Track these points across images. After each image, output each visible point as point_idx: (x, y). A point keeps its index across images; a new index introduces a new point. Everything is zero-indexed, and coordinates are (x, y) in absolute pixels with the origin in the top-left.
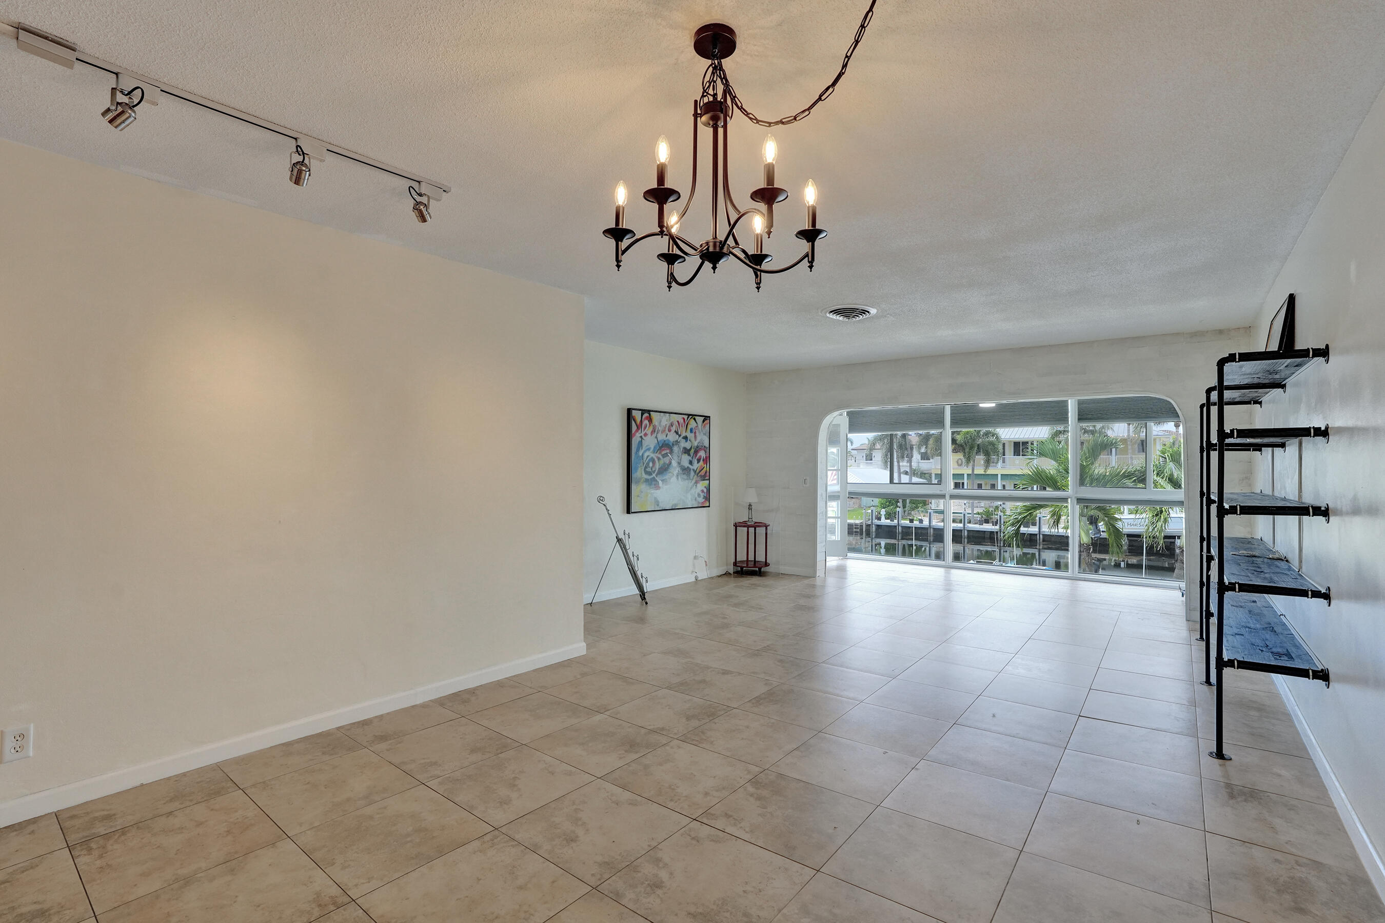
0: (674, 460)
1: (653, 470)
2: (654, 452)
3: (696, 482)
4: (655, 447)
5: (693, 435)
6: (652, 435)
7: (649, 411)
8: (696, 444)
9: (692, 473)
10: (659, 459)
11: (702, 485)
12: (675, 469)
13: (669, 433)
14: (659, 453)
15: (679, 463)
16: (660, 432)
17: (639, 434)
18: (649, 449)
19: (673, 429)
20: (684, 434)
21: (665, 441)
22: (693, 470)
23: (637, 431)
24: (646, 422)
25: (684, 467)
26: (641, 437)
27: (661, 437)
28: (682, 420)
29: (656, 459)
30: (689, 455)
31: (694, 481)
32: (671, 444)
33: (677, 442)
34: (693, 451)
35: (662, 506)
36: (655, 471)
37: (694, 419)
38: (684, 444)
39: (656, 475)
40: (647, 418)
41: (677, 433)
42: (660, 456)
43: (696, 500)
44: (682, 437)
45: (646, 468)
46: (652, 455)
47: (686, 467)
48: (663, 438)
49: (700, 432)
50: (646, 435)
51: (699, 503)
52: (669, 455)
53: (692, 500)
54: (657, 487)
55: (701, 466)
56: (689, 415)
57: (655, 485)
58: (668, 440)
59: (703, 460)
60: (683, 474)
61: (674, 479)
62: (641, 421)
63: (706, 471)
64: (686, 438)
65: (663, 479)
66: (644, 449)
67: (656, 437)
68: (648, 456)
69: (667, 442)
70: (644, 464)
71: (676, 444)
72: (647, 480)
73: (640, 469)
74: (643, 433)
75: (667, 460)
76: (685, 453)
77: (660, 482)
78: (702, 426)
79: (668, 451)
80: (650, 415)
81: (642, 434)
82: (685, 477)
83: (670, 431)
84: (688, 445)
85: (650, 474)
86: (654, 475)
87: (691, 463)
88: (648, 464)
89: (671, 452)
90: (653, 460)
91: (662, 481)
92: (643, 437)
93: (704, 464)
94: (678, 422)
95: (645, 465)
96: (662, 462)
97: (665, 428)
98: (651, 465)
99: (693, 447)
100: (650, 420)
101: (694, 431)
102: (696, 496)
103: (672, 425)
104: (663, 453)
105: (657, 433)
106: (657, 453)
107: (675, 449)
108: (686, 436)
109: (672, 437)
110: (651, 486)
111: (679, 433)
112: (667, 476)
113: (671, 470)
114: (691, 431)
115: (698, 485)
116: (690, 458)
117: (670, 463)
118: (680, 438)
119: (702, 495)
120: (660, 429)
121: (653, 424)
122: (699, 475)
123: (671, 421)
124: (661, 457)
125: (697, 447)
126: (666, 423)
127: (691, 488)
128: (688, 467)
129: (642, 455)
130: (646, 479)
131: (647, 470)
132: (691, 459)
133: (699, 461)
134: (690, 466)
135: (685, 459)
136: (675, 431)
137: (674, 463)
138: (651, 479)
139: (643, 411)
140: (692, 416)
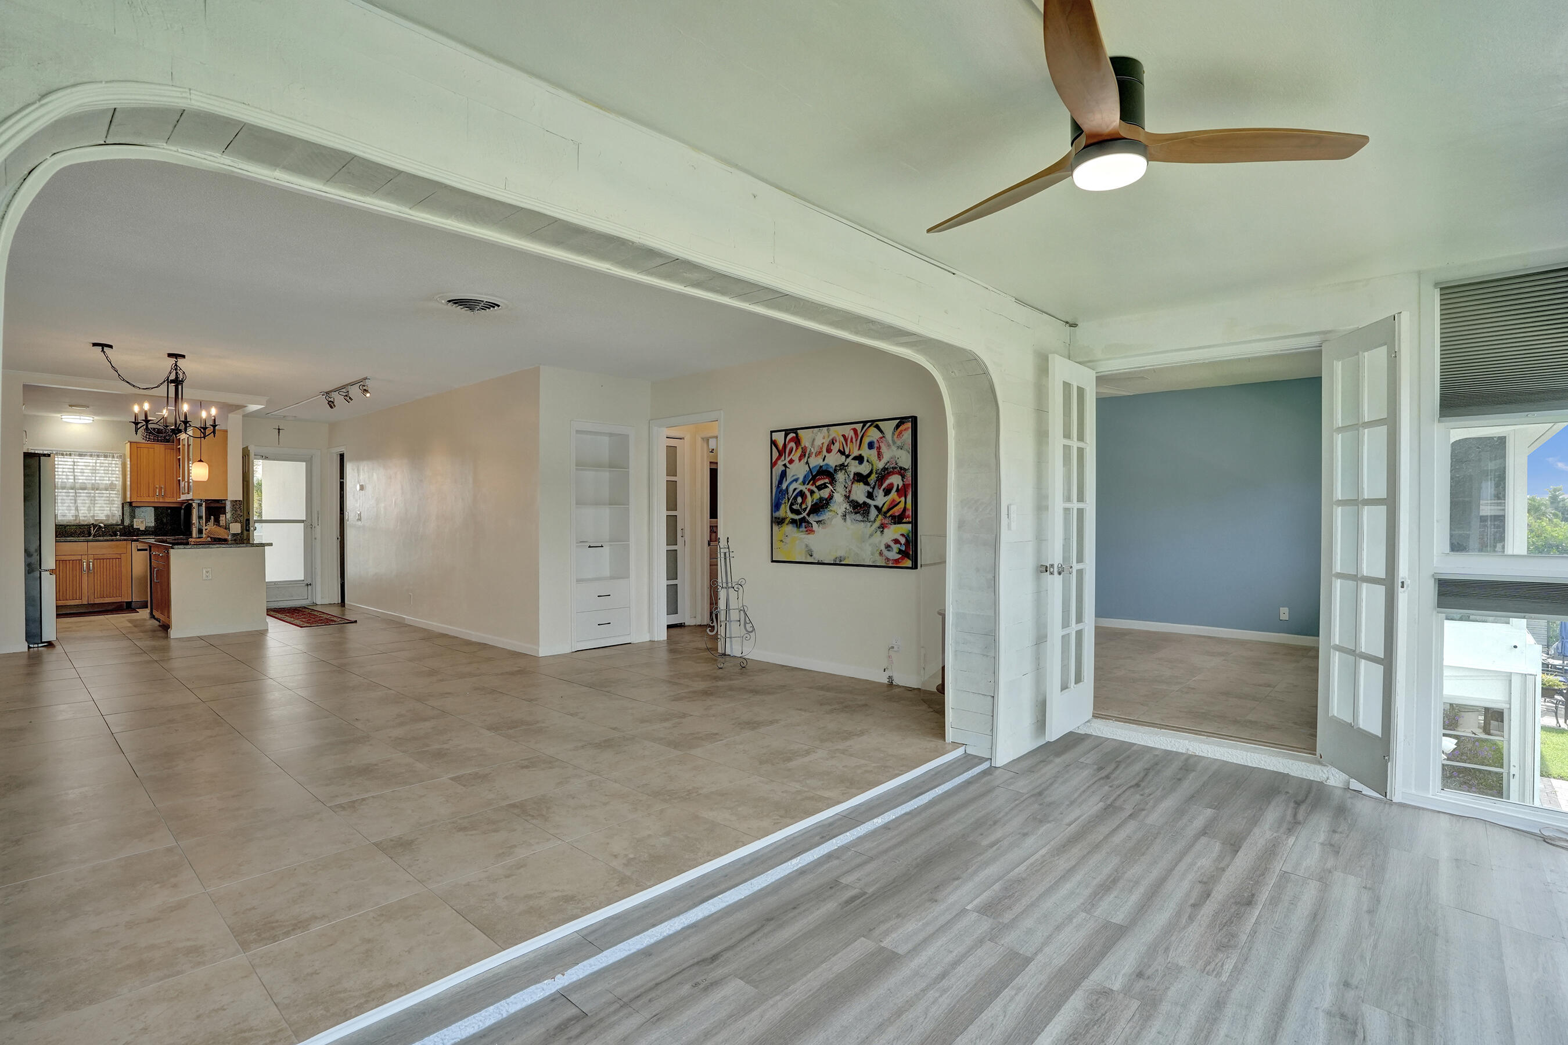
0: (838, 492)
1: (804, 506)
2: (804, 483)
3: (882, 527)
4: (805, 477)
5: (874, 452)
6: (800, 460)
7: (794, 430)
8: (880, 465)
9: (873, 512)
10: (812, 492)
11: (897, 531)
12: (839, 504)
13: (827, 455)
14: (812, 485)
15: (847, 497)
16: (814, 455)
17: (783, 461)
18: (796, 480)
19: (835, 448)
20: (856, 453)
21: (821, 467)
22: (876, 507)
23: (778, 458)
24: (793, 444)
25: (857, 502)
26: (785, 465)
27: (816, 462)
28: (852, 433)
29: (808, 494)
30: (867, 484)
31: (877, 524)
32: (832, 470)
33: (842, 467)
34: (874, 477)
35: (817, 557)
36: (806, 508)
37: (877, 427)
38: (854, 468)
39: (808, 515)
40: (791, 440)
41: (842, 453)
42: (814, 488)
43: (881, 554)
44: (851, 457)
45: (792, 504)
46: (803, 488)
47: (861, 502)
48: (817, 463)
49: (889, 446)
50: (791, 461)
51: (888, 559)
52: (829, 485)
53: (872, 554)
54: (810, 530)
55: (894, 500)
56: (865, 423)
57: (806, 528)
58: (827, 465)
59: (898, 490)
60: (856, 513)
61: (839, 519)
62: (785, 446)
63: (905, 507)
64: (860, 459)
65: (820, 519)
66: (789, 480)
67: (807, 463)
68: (795, 490)
69: (824, 468)
70: (789, 499)
71: (841, 469)
72: (793, 522)
73: (783, 506)
74: (788, 459)
75: (825, 493)
76: (858, 481)
77: (814, 524)
78: (893, 434)
79: (827, 481)
80: (797, 434)
81: (786, 462)
82: (859, 517)
83: (829, 451)
84: (864, 469)
85: (797, 512)
86: (804, 514)
87: (870, 495)
88: (795, 498)
89: (833, 481)
90: (802, 494)
91: (817, 522)
92: (788, 465)
93: (900, 497)
94: (844, 436)
95: (790, 501)
96: (817, 496)
97: (821, 448)
98: (799, 500)
99: (874, 471)
100: (797, 441)
101: (876, 445)
102: (883, 547)
103: (833, 442)
104: (819, 483)
105: (809, 457)
106: (808, 484)
107: (840, 476)
108: (860, 455)
109: (833, 460)
110: (801, 529)
111: (847, 453)
112: (826, 516)
113: (833, 506)
114: (871, 446)
115: (886, 530)
116: (868, 488)
117: (831, 497)
118: (849, 460)
119: (895, 547)
120: (812, 449)
121: (803, 446)
122: (888, 515)
123: (831, 438)
124: (815, 490)
125: (885, 469)
126: (824, 441)
127: (871, 535)
128: (865, 503)
129: (787, 487)
130: (792, 519)
131: (794, 507)
132: (871, 490)
133: (887, 492)
134: (869, 501)
135: (859, 493)
136: (839, 451)
137: (838, 497)
138: (799, 519)
139: (787, 432)
140: (874, 423)
